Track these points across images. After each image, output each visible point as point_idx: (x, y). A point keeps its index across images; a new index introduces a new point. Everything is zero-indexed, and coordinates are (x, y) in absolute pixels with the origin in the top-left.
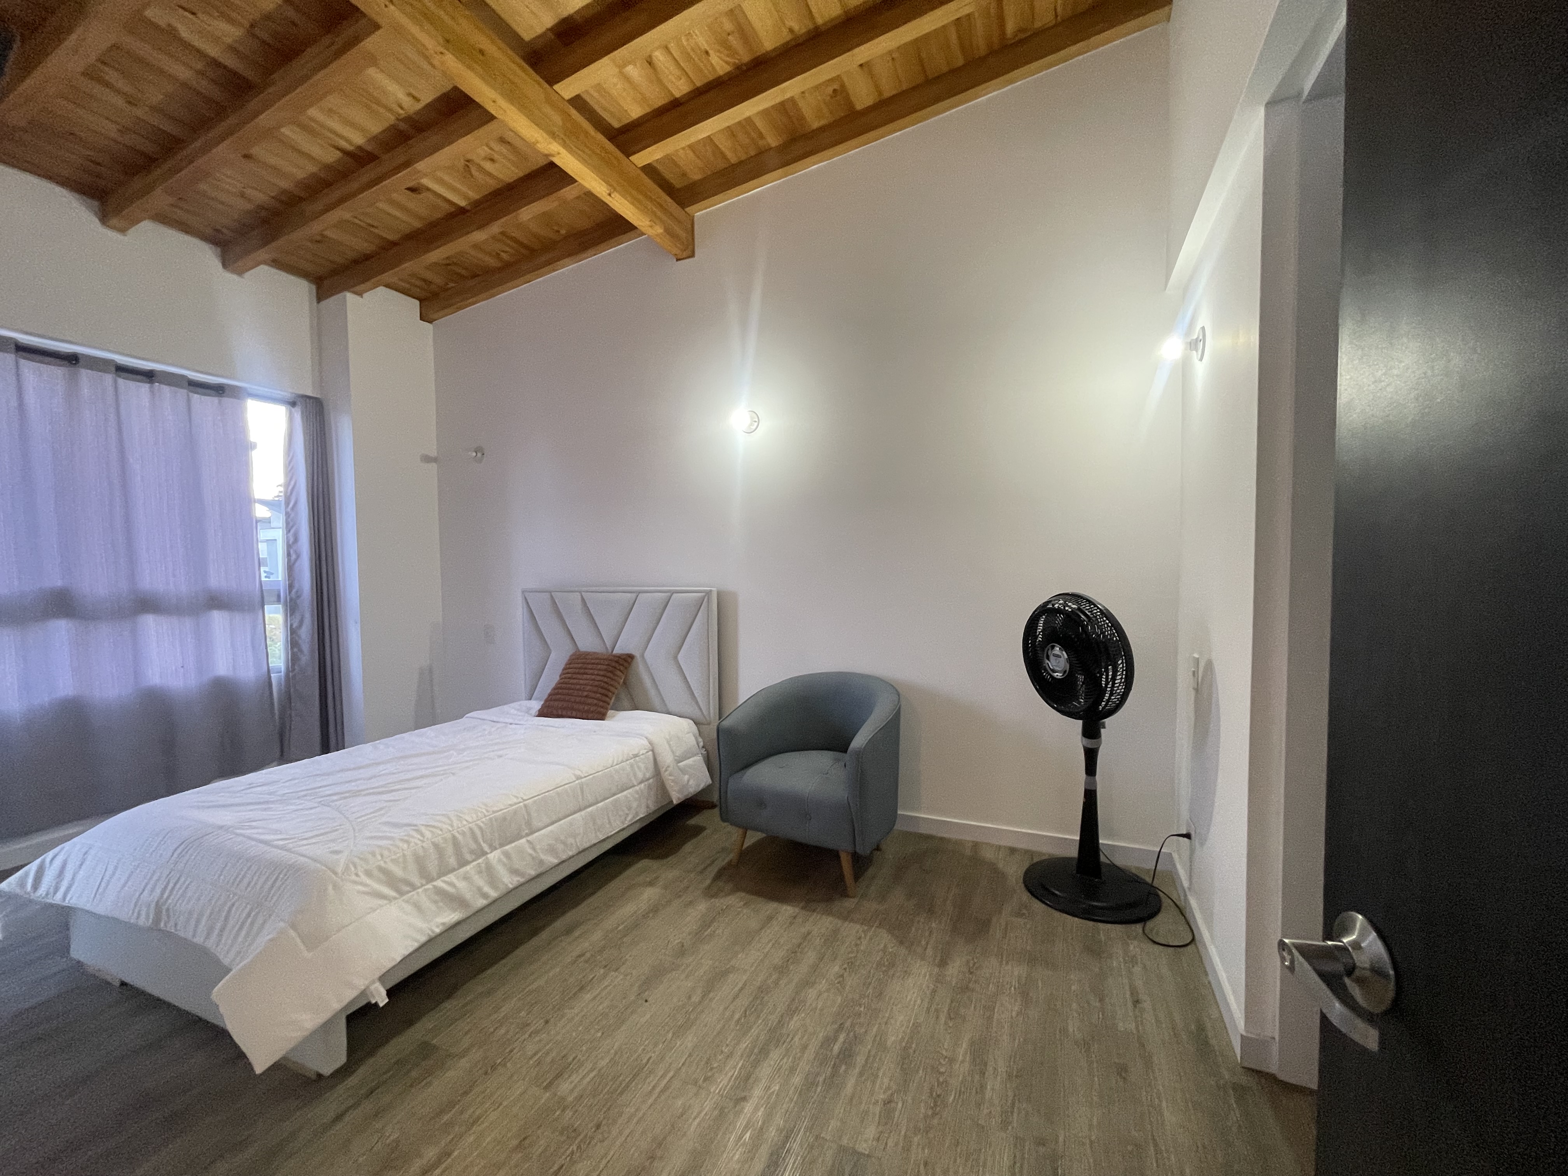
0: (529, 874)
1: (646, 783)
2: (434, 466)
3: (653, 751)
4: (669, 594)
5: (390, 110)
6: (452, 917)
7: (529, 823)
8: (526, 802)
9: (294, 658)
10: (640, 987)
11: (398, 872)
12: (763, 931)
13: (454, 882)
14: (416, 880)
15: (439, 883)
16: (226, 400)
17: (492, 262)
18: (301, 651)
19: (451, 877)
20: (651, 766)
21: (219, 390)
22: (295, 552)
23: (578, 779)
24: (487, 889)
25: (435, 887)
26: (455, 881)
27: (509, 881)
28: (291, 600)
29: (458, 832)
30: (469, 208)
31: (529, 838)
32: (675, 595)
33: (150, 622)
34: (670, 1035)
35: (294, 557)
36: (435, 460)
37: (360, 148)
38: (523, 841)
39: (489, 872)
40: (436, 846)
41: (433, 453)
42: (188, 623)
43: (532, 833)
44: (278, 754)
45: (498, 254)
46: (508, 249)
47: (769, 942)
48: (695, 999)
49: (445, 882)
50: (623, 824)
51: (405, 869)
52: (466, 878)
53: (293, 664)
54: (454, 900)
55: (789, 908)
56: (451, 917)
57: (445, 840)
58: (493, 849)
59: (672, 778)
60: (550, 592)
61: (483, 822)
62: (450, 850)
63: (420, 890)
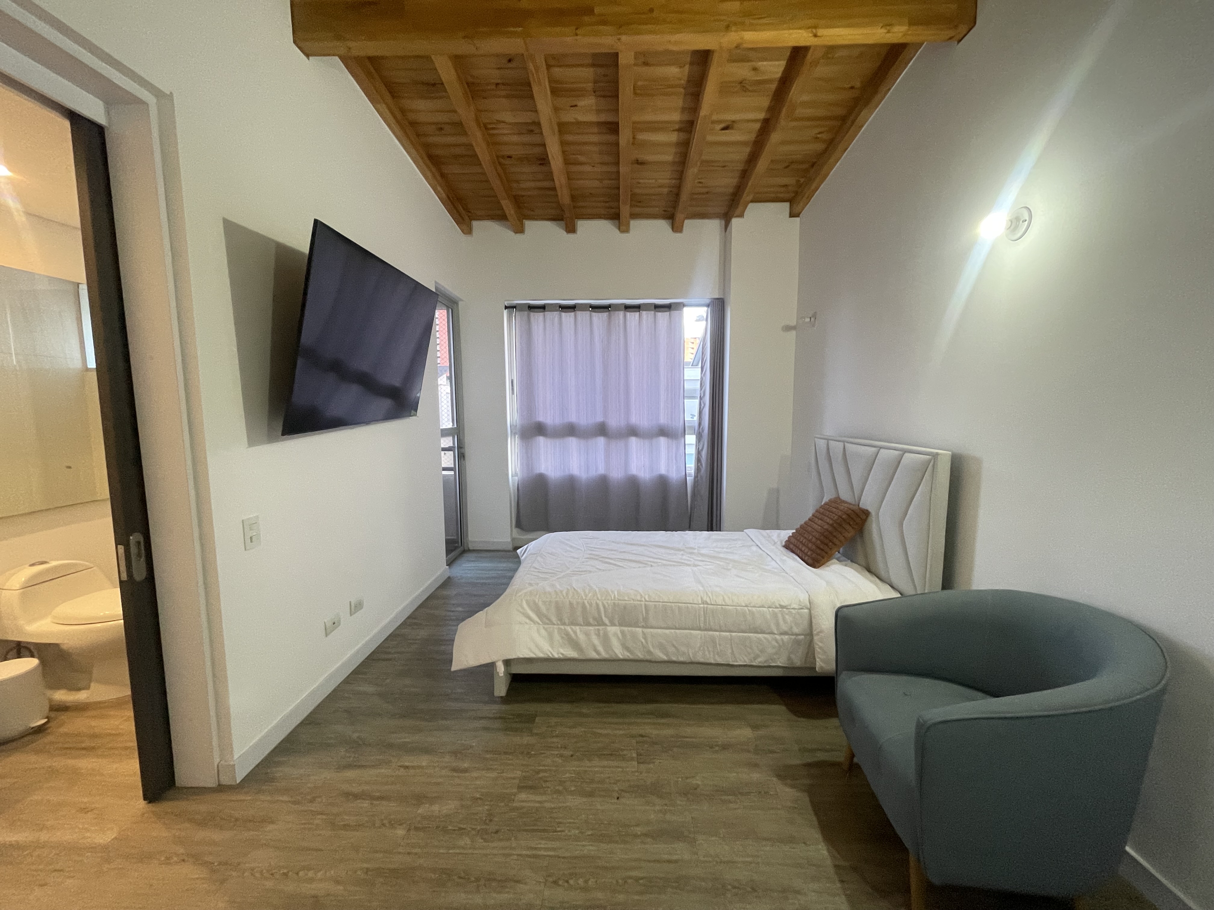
0: (637, 655)
1: (793, 637)
2: (794, 333)
3: (810, 610)
4: (901, 453)
5: (677, 86)
6: (571, 653)
7: (645, 619)
8: (646, 603)
9: (698, 469)
10: (630, 786)
11: (543, 609)
12: (764, 843)
13: (579, 633)
14: (554, 619)
15: (568, 628)
16: (675, 313)
17: (819, 147)
18: (701, 465)
19: (577, 628)
20: (806, 623)
21: (668, 307)
22: (703, 402)
23: (703, 603)
24: (600, 649)
25: (565, 629)
26: (578, 631)
27: (620, 652)
28: (699, 432)
29: (588, 602)
30: (768, 116)
31: (646, 630)
32: (906, 454)
33: (633, 440)
34: (589, 833)
35: (702, 405)
36: (793, 328)
37: (681, 122)
38: (639, 630)
39: (606, 640)
40: (571, 604)
41: (793, 323)
42: (647, 442)
43: (647, 627)
44: (688, 526)
45: (817, 138)
46: (822, 129)
47: (752, 856)
48: (639, 830)
49: (572, 629)
50: (752, 662)
51: (548, 610)
52: (587, 634)
53: (697, 473)
54: (574, 644)
55: (825, 852)
56: (569, 653)
57: (578, 603)
58: (613, 624)
59: (820, 644)
60: (828, 440)
61: (607, 603)
62: (579, 613)
63: (555, 626)
